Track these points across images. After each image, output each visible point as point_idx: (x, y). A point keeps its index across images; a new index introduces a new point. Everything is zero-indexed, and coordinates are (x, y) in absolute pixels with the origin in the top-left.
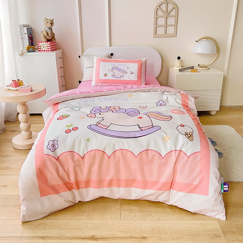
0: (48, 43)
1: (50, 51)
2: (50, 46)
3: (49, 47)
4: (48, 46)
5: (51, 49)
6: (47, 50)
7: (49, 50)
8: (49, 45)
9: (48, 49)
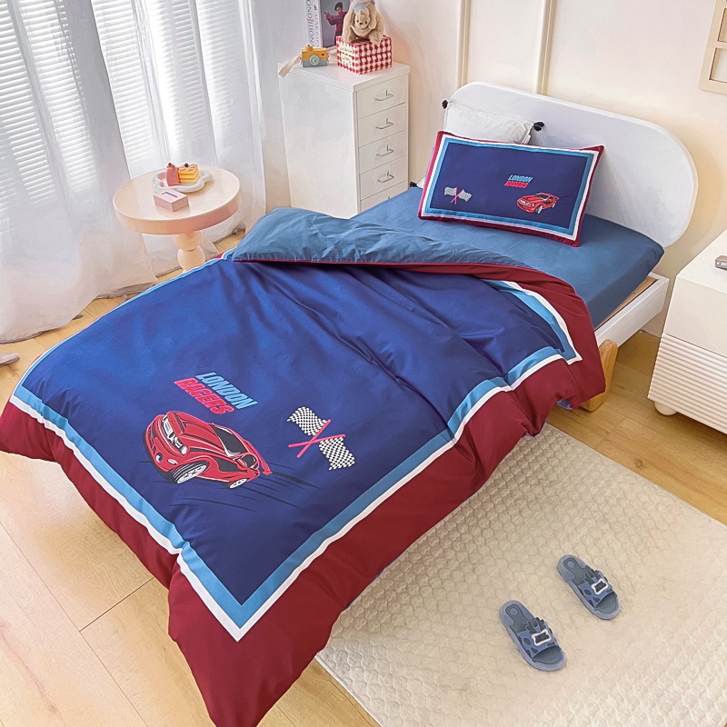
0: (354, 49)
1: (357, 71)
2: (357, 59)
3: (355, 62)
4: (353, 58)
5: (358, 68)
6: (352, 67)
7: (355, 68)
8: (354, 55)
9: (353, 64)
